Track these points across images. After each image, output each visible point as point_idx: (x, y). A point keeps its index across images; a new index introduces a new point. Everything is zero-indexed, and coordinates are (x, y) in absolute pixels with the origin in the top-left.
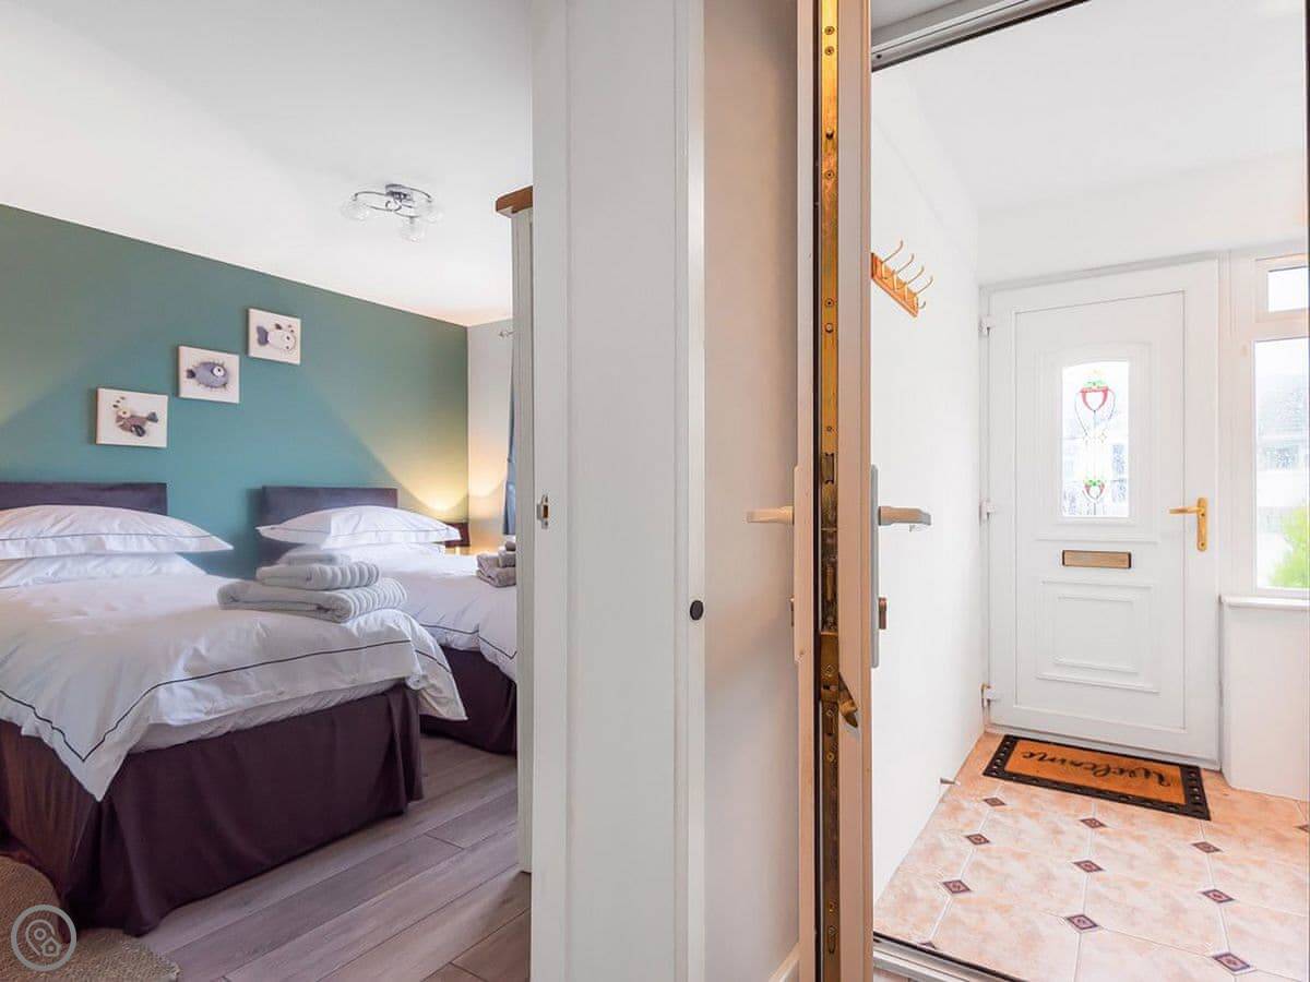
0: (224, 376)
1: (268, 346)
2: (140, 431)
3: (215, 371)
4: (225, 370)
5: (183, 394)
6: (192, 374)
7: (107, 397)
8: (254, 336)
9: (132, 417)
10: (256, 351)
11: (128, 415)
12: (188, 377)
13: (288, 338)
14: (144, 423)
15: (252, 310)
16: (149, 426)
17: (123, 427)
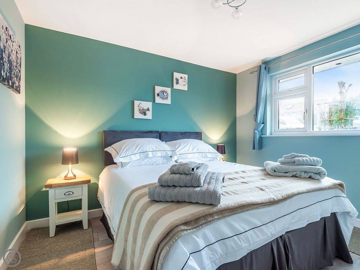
3: (165, 93)
4: (167, 94)
5: (156, 102)
7: (137, 103)
9: (143, 109)
13: (184, 81)
14: (146, 111)
15: (174, 73)
17: (140, 113)
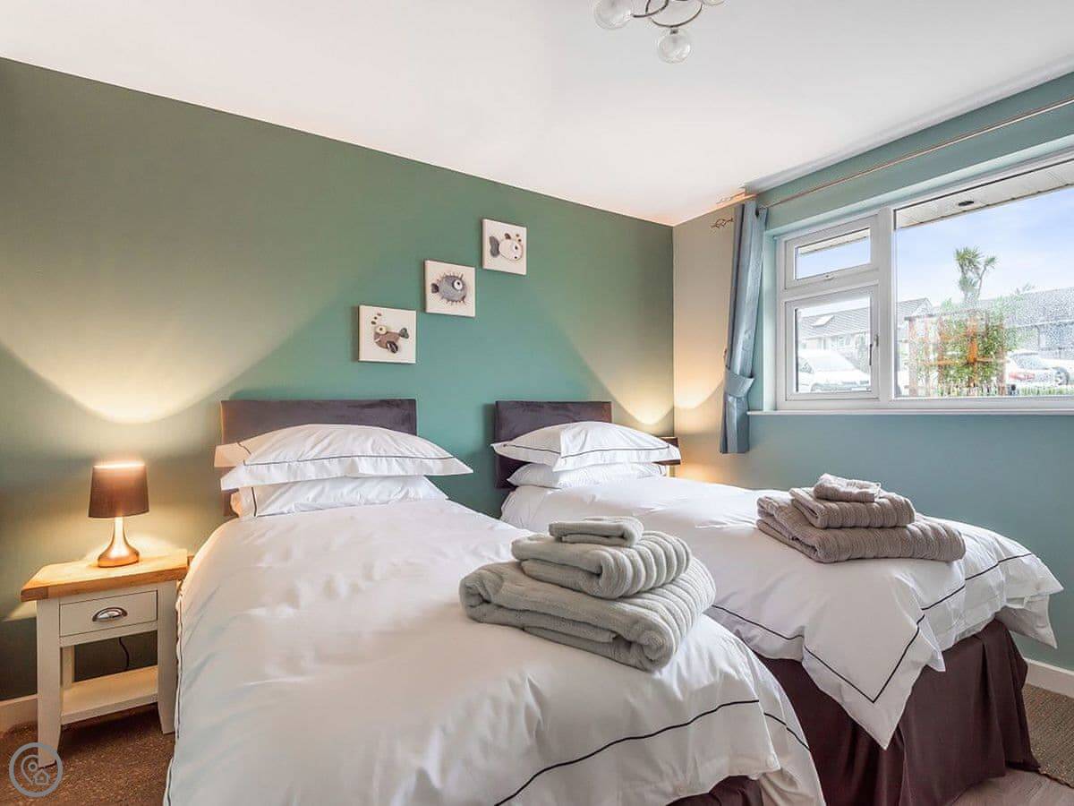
0: (463, 289)
1: (499, 257)
2: (394, 348)
6: (436, 288)
8: (487, 247)
10: (490, 263)
11: (383, 332)
12: (433, 292)
16: (401, 342)
